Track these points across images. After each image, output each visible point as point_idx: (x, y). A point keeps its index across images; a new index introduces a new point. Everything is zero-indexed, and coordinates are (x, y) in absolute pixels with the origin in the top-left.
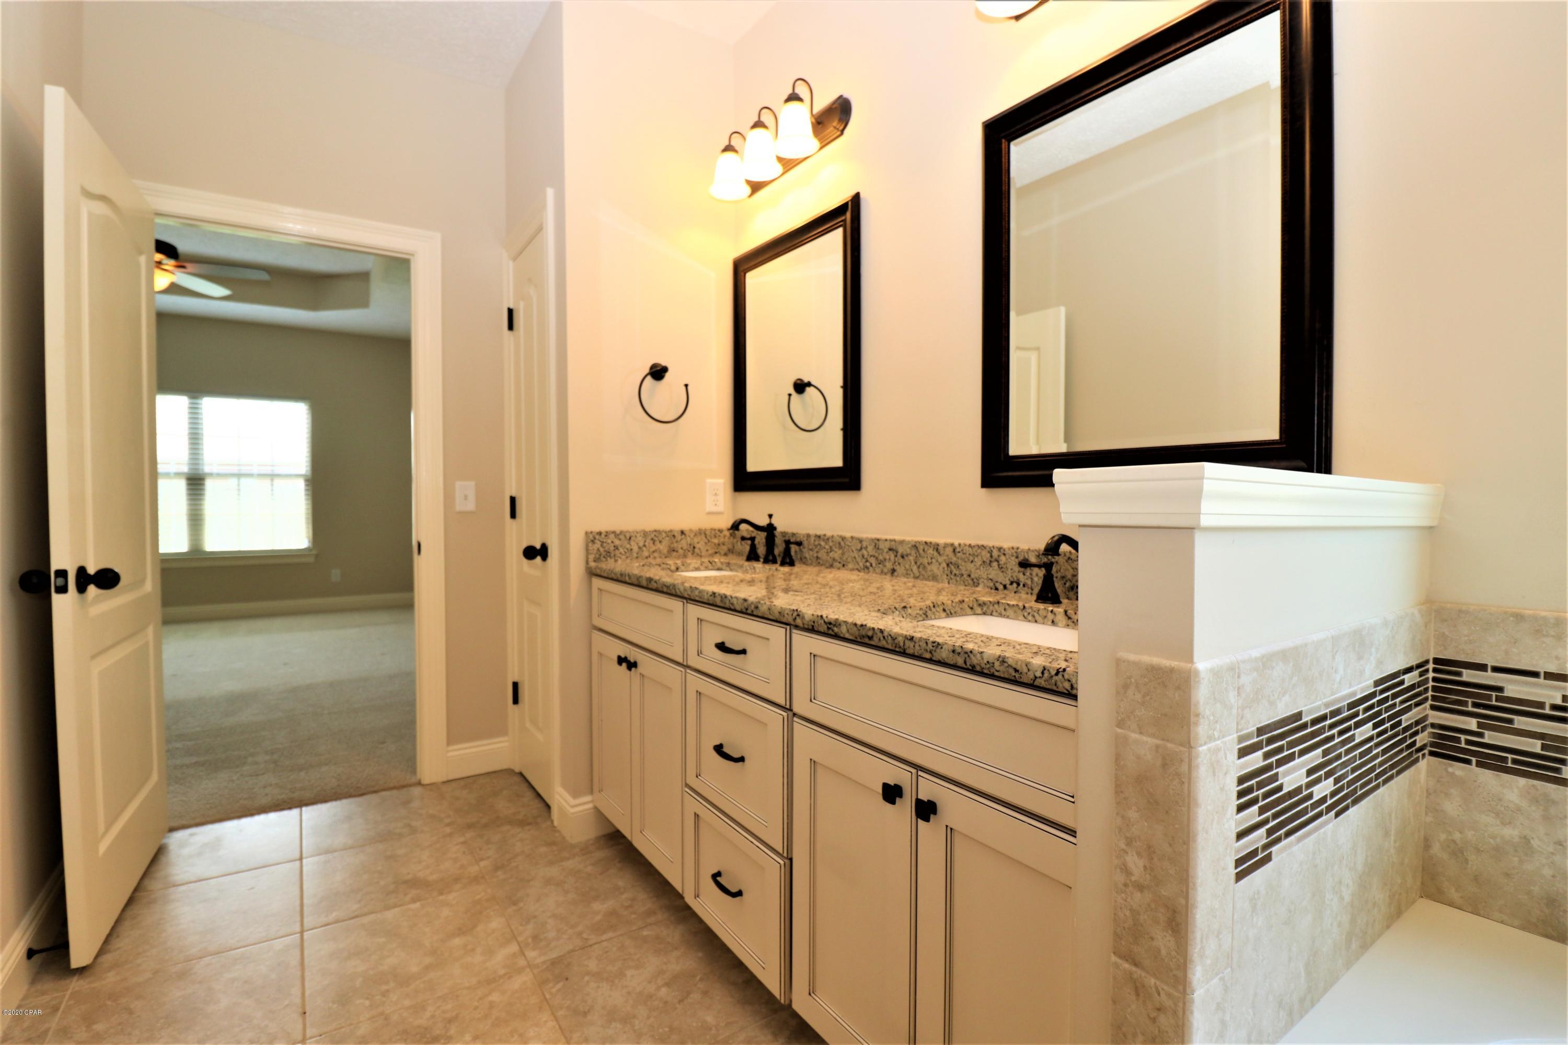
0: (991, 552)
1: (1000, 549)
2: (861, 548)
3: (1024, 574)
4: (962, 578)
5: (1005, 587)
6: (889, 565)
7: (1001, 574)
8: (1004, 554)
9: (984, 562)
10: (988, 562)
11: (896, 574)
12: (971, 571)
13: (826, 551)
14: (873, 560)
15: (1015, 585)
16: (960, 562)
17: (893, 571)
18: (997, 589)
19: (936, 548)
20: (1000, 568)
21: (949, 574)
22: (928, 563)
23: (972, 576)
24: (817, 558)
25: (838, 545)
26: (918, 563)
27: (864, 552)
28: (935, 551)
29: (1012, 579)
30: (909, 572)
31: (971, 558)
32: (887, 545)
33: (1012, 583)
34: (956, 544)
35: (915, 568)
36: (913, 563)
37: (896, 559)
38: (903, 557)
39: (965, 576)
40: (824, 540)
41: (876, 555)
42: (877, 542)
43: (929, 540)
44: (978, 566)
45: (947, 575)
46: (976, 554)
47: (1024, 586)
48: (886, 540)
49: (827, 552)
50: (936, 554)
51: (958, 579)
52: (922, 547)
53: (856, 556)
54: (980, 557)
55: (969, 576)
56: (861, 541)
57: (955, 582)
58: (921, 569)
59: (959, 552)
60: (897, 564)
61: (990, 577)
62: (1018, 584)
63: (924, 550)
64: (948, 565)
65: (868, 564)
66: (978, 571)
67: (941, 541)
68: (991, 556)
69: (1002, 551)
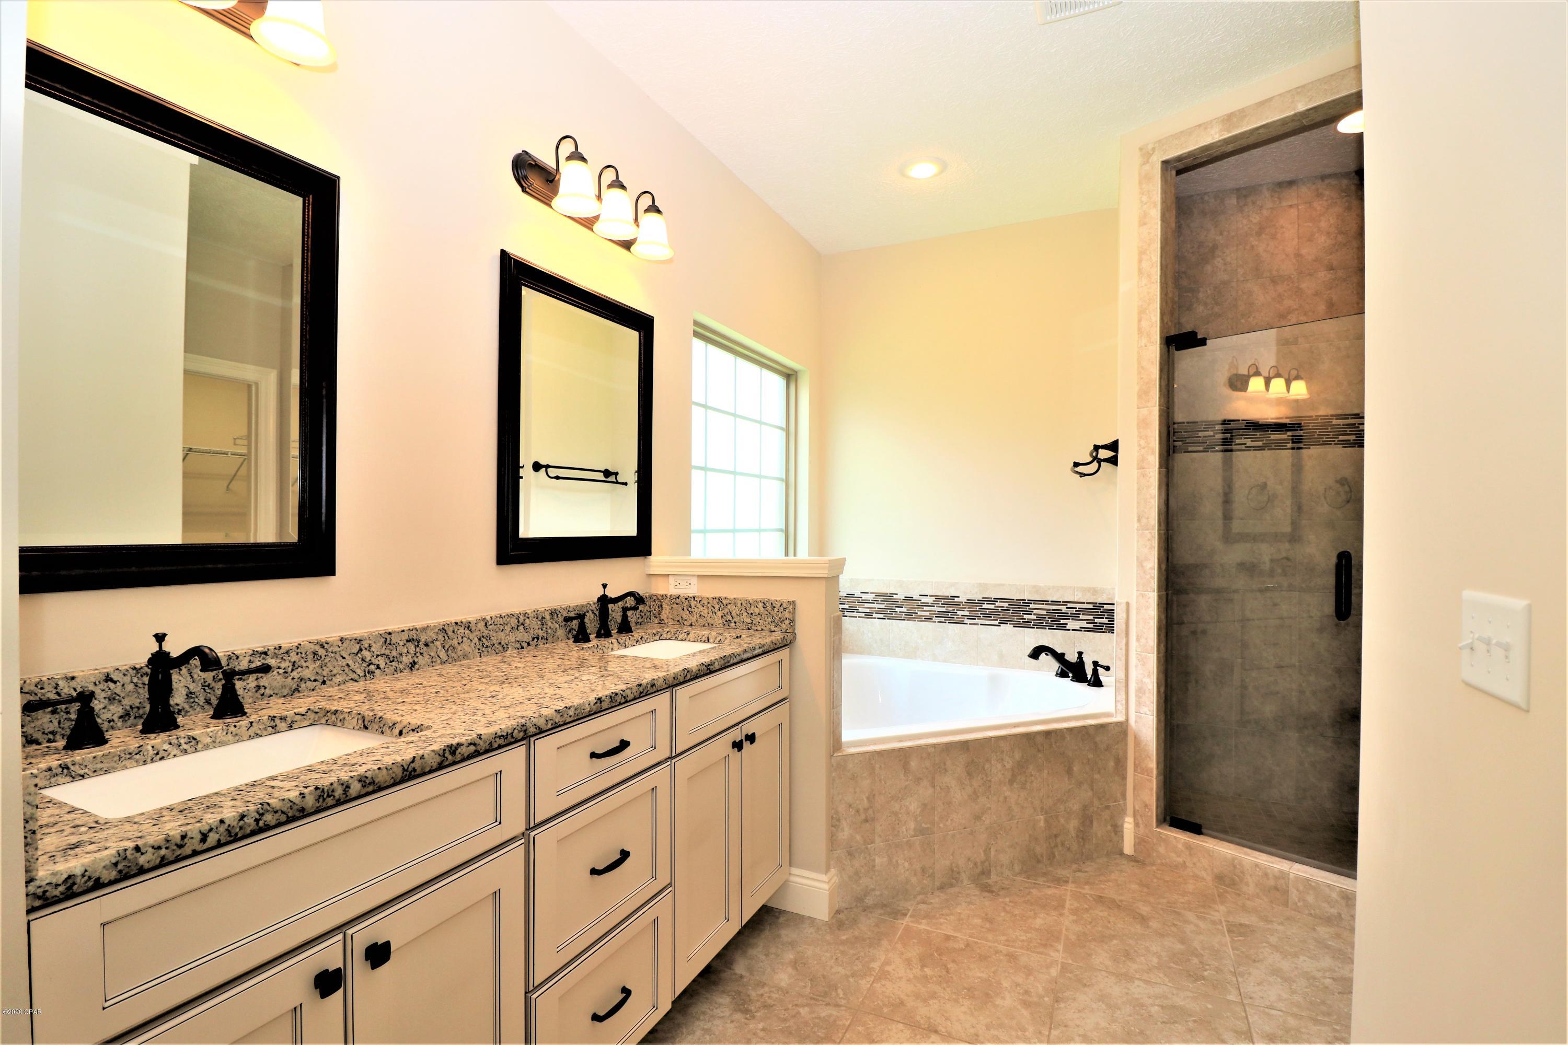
0: (518, 619)
1: (525, 614)
2: (361, 650)
3: (542, 630)
4: (494, 648)
5: (529, 644)
6: (406, 660)
7: (526, 634)
8: (528, 618)
9: (512, 628)
10: (516, 627)
11: (417, 666)
12: (501, 639)
13: (281, 671)
14: (382, 662)
15: (536, 640)
16: (491, 633)
17: (413, 664)
18: (522, 648)
19: (468, 626)
20: (525, 629)
21: (481, 648)
22: (458, 643)
23: (502, 643)
24: (258, 687)
25: (310, 657)
26: (447, 647)
27: (366, 653)
28: (466, 629)
29: (533, 636)
30: (434, 660)
31: (502, 628)
32: (405, 636)
33: (533, 639)
34: (488, 618)
35: (442, 654)
36: (440, 647)
37: (418, 649)
38: (426, 645)
39: (496, 645)
40: (275, 656)
41: (387, 652)
42: (388, 637)
43: (458, 619)
44: (507, 632)
45: (479, 649)
46: (506, 623)
47: (542, 639)
48: (403, 631)
49: (286, 672)
50: (467, 631)
51: (490, 649)
52: (451, 629)
53: (350, 663)
54: (509, 625)
55: (500, 643)
56: (359, 641)
57: (486, 653)
58: (450, 652)
59: (491, 625)
60: (418, 654)
61: (517, 639)
62: (538, 639)
63: (453, 632)
64: (480, 640)
65: (372, 667)
66: (508, 637)
67: (471, 617)
68: (518, 622)
69: (527, 615)
